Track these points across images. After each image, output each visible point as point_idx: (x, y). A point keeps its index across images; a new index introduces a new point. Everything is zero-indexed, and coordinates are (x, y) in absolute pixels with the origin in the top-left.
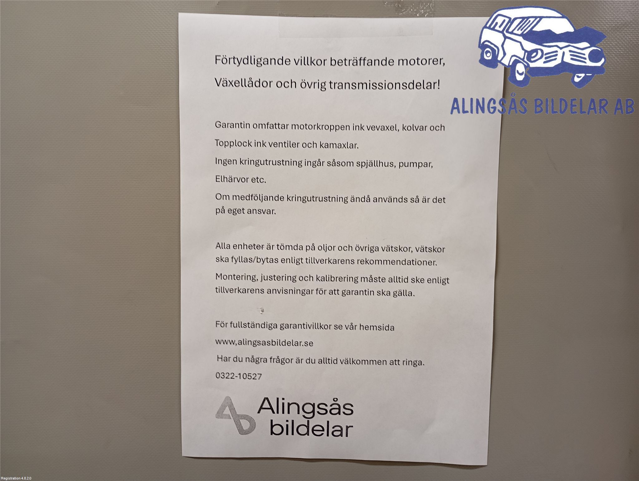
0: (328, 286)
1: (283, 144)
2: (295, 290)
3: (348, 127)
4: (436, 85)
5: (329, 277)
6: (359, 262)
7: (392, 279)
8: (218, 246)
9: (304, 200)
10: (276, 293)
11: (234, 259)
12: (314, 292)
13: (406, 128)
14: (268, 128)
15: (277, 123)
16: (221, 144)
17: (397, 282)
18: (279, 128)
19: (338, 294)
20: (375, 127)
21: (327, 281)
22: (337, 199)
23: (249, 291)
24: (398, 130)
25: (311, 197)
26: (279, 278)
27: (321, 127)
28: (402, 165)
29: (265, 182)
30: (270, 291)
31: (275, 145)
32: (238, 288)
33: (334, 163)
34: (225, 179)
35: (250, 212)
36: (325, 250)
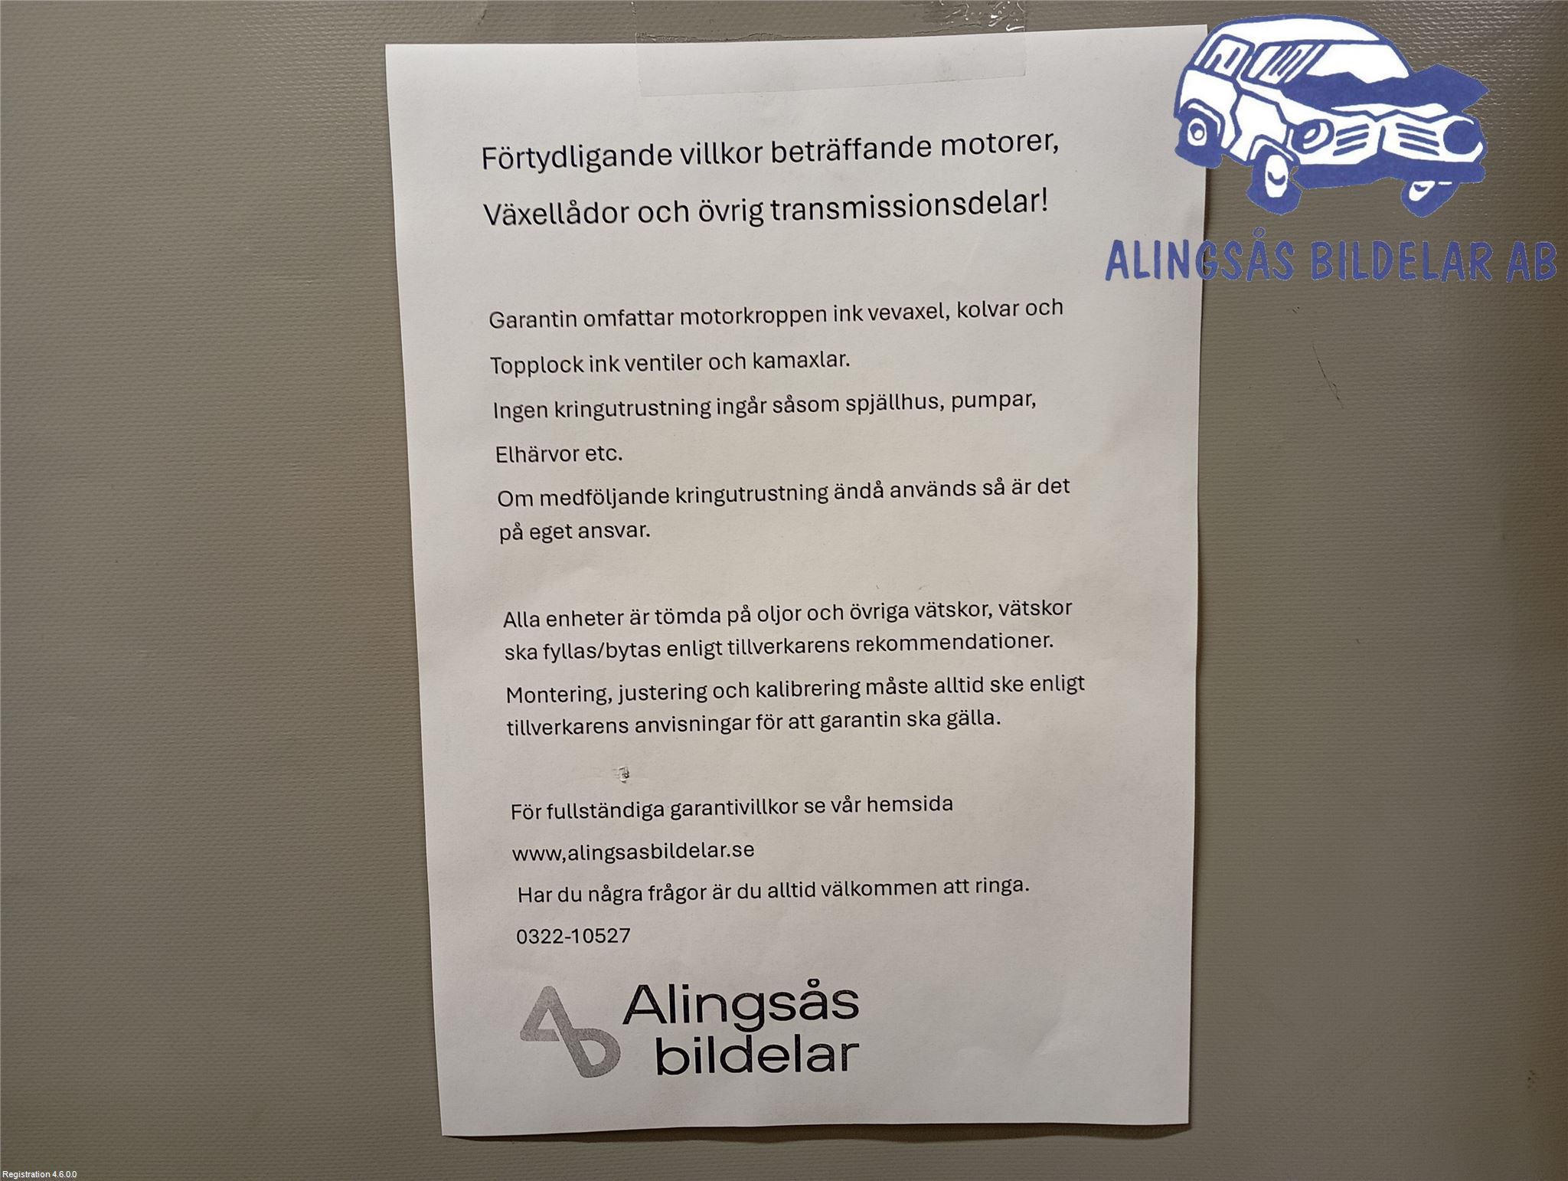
0: (785, 707)
1: (662, 362)
2: (704, 721)
3: (821, 314)
4: (1039, 201)
5: (787, 686)
6: (861, 645)
7: (943, 684)
8: (510, 619)
9: (719, 499)
10: (658, 731)
11: (550, 650)
12: (753, 723)
13: (966, 312)
14: (621, 325)
15: (644, 311)
16: (507, 367)
17: (957, 692)
18: (649, 324)
19: (812, 727)
20: (889, 313)
21: (783, 695)
22: (803, 493)
23: (591, 727)
24: (948, 317)
25: (735, 491)
26: (663, 694)
27: (753, 317)
28: (960, 402)
29: (620, 459)
30: (641, 727)
31: (642, 364)
32: (564, 720)
33: (790, 406)
34: (521, 455)
35: (585, 533)
36: (776, 622)
